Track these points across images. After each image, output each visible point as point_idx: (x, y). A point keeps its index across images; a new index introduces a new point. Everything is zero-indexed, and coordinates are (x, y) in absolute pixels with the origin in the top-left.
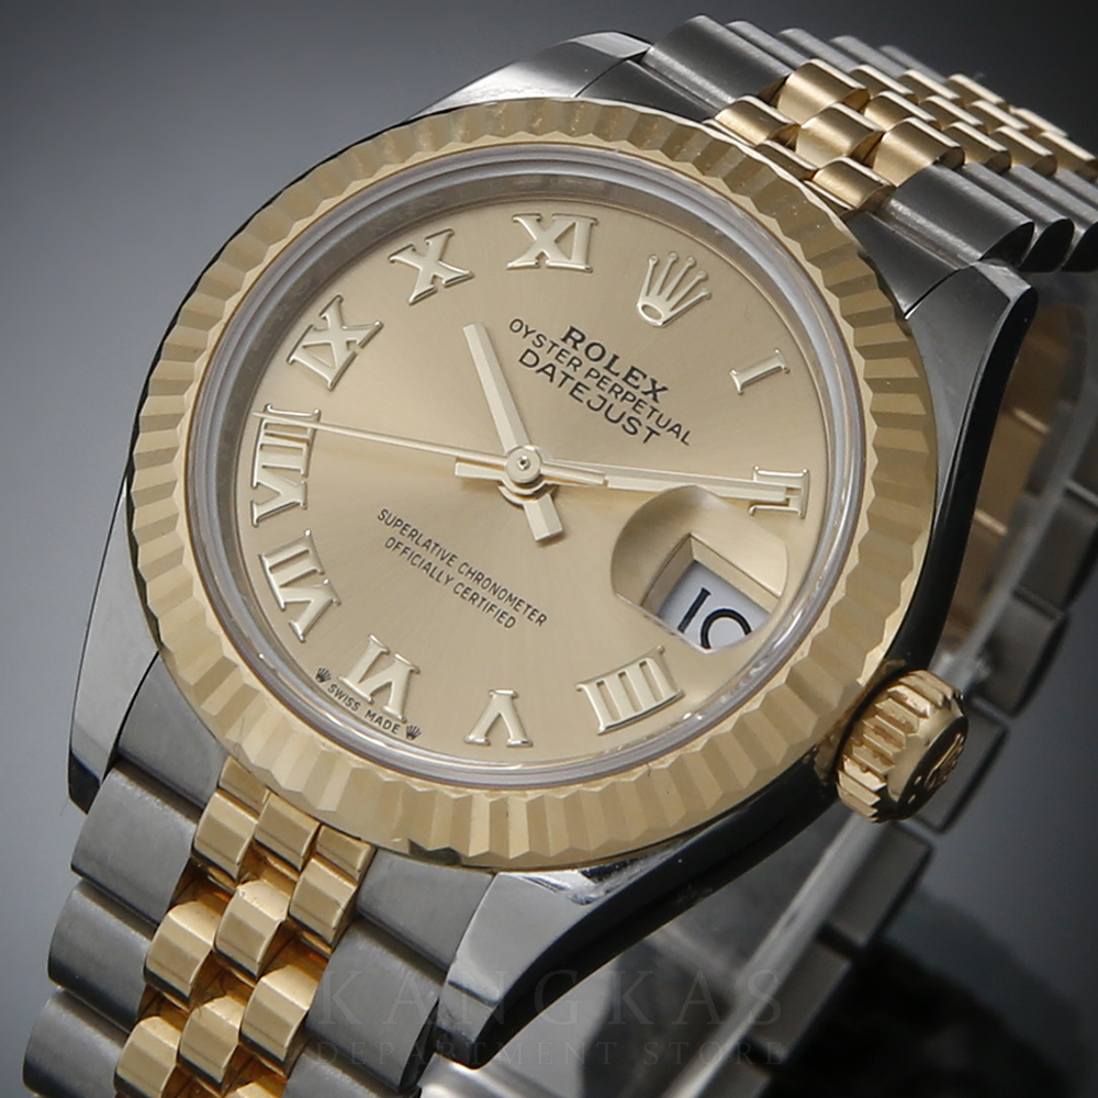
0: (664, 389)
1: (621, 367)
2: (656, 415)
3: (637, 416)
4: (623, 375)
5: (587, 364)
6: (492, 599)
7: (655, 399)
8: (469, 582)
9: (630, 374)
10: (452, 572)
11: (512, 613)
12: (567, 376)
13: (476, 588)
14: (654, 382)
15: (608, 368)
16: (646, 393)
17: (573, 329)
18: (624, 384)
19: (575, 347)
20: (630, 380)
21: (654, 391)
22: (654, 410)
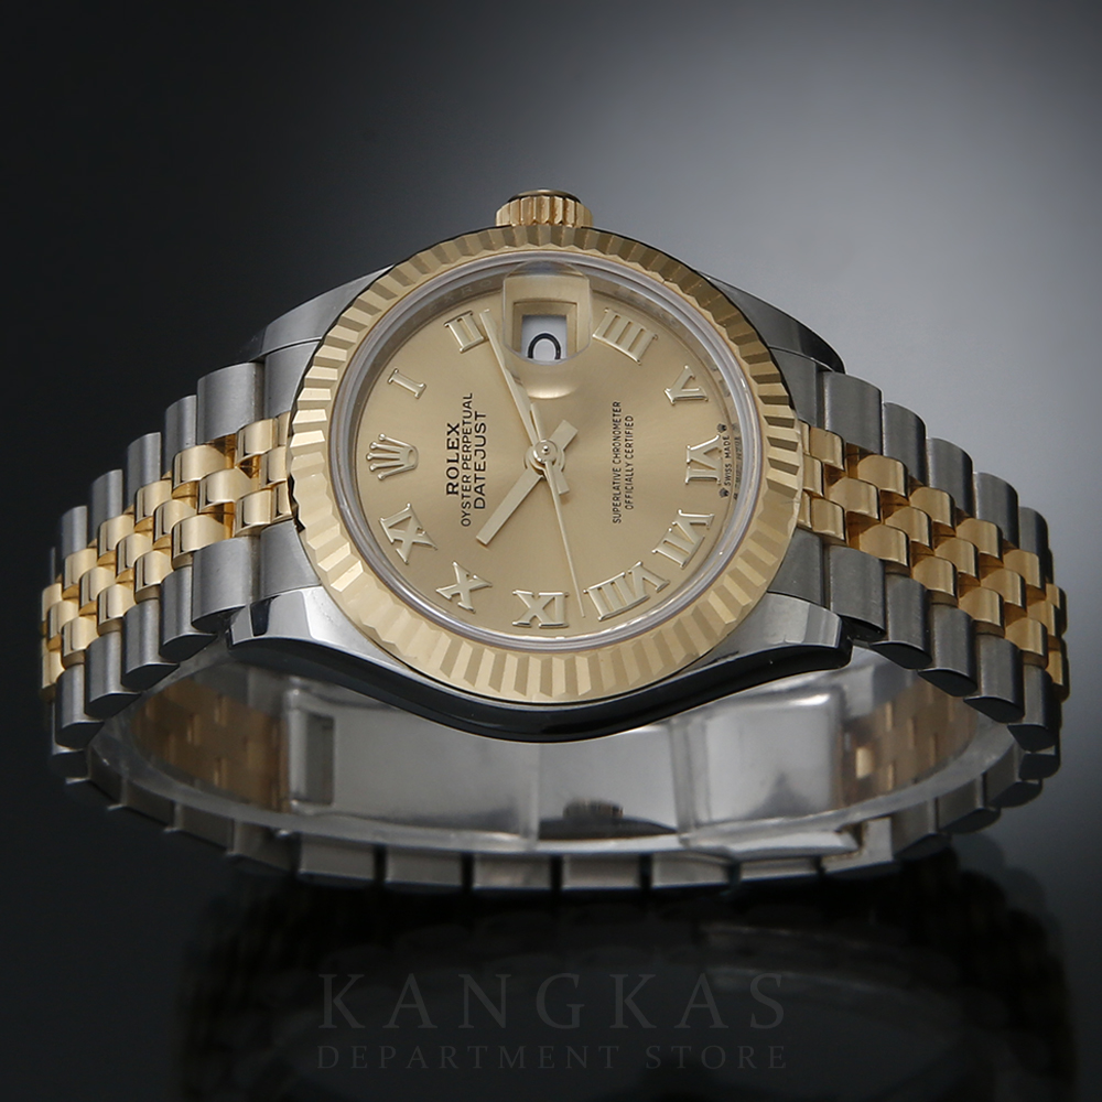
0: (449, 425)
1: (452, 454)
2: (466, 420)
3: (473, 430)
4: (456, 451)
5: (463, 473)
6: (623, 436)
7: (458, 426)
8: (622, 454)
9: (453, 448)
10: (622, 465)
11: (623, 421)
12: (476, 478)
13: (622, 448)
14: (449, 433)
15: (457, 461)
16: (458, 433)
17: (448, 493)
18: (460, 447)
19: (457, 485)
20: (456, 445)
21: (454, 429)
22: (464, 423)
